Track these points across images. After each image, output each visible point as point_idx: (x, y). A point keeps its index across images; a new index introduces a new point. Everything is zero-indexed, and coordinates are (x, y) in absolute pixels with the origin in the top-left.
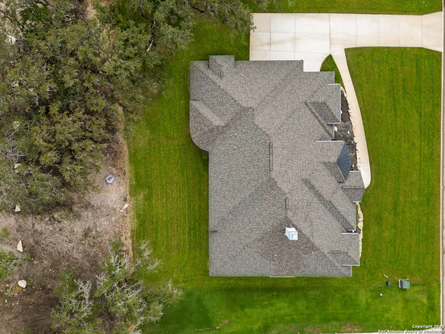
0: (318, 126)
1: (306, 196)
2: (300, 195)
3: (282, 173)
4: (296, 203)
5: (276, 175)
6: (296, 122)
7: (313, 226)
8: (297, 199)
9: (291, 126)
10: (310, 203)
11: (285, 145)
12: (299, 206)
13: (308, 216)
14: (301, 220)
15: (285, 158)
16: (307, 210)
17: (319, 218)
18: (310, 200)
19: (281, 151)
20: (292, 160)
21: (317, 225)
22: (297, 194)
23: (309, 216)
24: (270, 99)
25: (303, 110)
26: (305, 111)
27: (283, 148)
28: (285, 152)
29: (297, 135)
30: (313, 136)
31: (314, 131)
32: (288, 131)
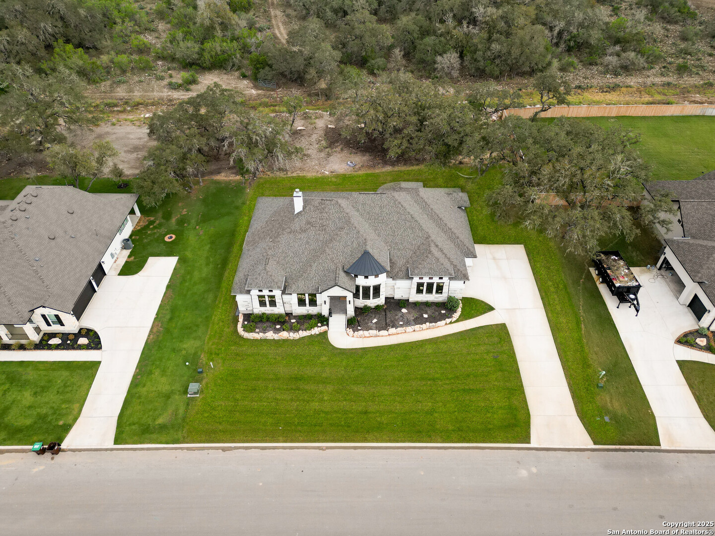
0: (406, 256)
1: (332, 224)
2: (334, 215)
3: (356, 205)
4: (326, 210)
5: (355, 198)
6: (408, 224)
7: (300, 233)
8: (331, 211)
9: (403, 217)
10: (325, 229)
11: (384, 210)
12: (323, 214)
13: (312, 226)
14: (309, 216)
15: (371, 209)
16: (318, 225)
17: (308, 243)
18: (327, 229)
19: (378, 205)
20: (369, 218)
21: (300, 239)
22: (335, 212)
23: (312, 228)
24: (429, 212)
25: (421, 235)
26: (419, 237)
27: (381, 207)
28: (377, 210)
29: (394, 226)
30: (394, 249)
31: (399, 250)
32: (398, 213)
